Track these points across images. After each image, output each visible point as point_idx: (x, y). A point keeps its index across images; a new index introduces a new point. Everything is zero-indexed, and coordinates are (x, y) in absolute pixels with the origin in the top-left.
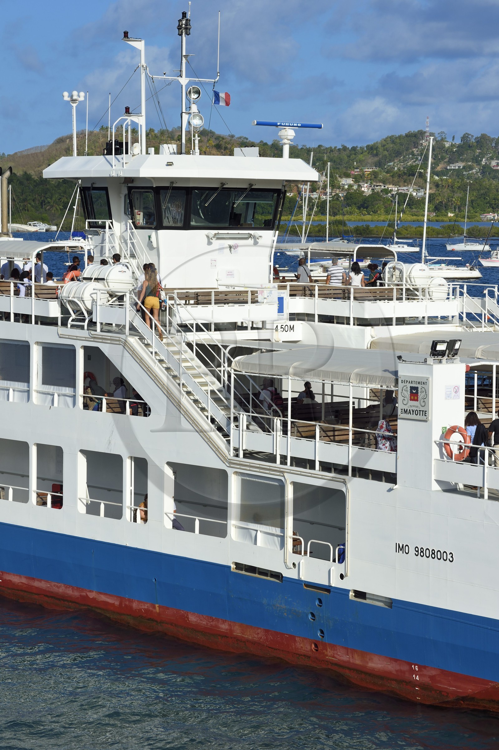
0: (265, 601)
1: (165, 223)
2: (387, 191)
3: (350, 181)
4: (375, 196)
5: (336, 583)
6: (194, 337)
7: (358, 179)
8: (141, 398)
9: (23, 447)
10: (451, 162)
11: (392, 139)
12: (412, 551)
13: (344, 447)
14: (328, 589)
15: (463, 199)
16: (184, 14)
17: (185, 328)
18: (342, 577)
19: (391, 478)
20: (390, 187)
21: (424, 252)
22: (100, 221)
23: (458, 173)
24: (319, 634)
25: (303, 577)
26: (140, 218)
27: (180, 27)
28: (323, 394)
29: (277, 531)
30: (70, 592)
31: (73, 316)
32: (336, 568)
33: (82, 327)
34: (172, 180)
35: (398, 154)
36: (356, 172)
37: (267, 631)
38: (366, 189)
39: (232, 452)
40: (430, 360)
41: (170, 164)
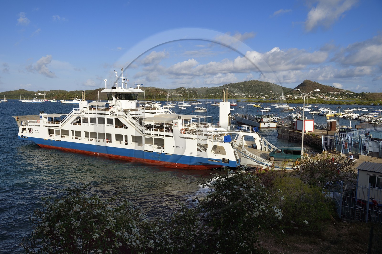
0: (150, 155)
1: (122, 99)
2: (178, 95)
3: (173, 94)
4: (176, 95)
5: (163, 152)
6: (133, 116)
7: (174, 93)
8: (126, 126)
9: (96, 133)
10: (186, 91)
11: (178, 88)
12: (176, 147)
13: (163, 132)
14: (161, 153)
15: (188, 96)
16: (122, 68)
17: (131, 115)
18: (163, 151)
19: (172, 137)
20: (178, 94)
21: (184, 103)
22: (111, 99)
23: (187, 92)
24: (159, 160)
25: (157, 152)
26: (117, 98)
27: (122, 70)
28: (152, 124)
29: (152, 145)
30: (113, 155)
31: (112, 113)
32: (163, 150)
33: (114, 115)
34: (123, 93)
35: (179, 90)
36: (174, 92)
37: (150, 160)
38: (175, 95)
39: (143, 134)
40: (178, 119)
41: (124, 90)
